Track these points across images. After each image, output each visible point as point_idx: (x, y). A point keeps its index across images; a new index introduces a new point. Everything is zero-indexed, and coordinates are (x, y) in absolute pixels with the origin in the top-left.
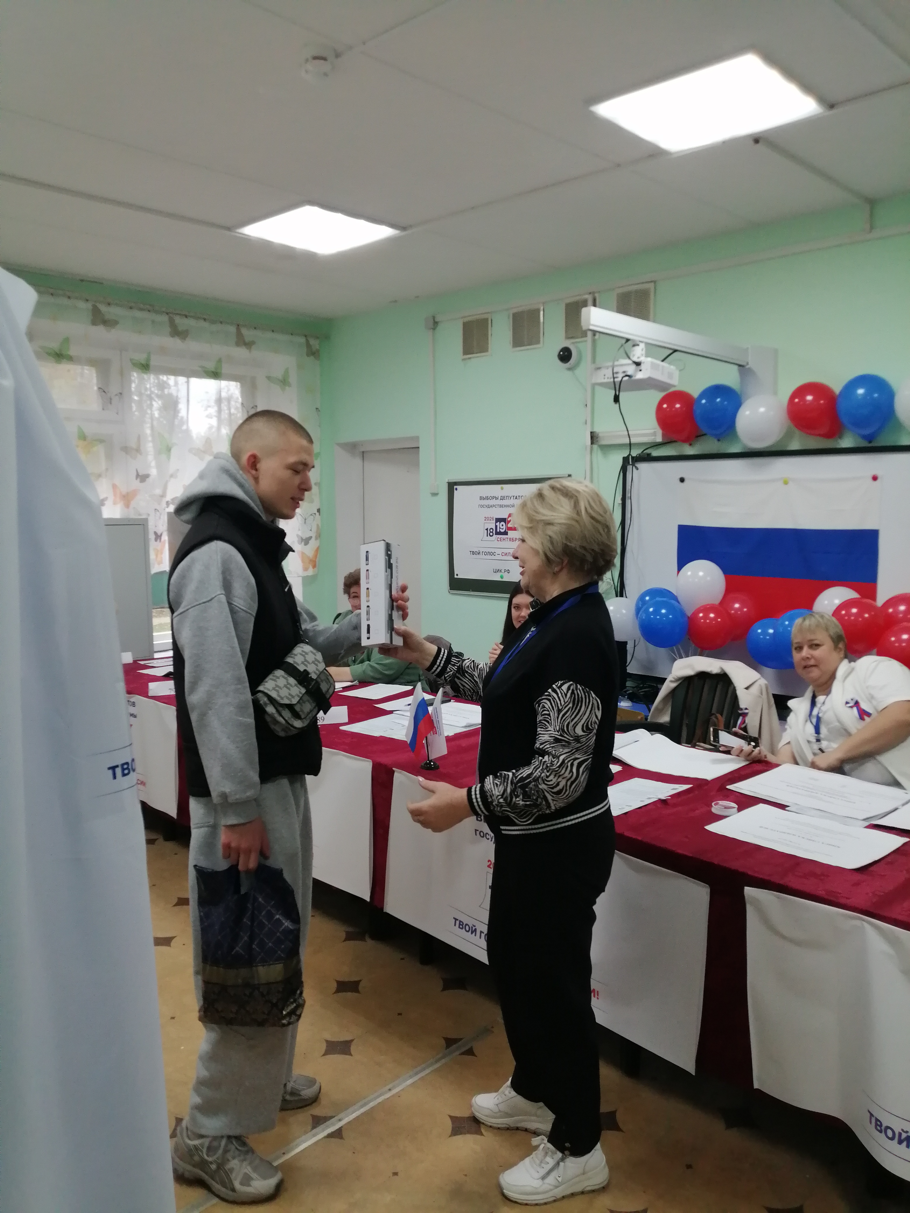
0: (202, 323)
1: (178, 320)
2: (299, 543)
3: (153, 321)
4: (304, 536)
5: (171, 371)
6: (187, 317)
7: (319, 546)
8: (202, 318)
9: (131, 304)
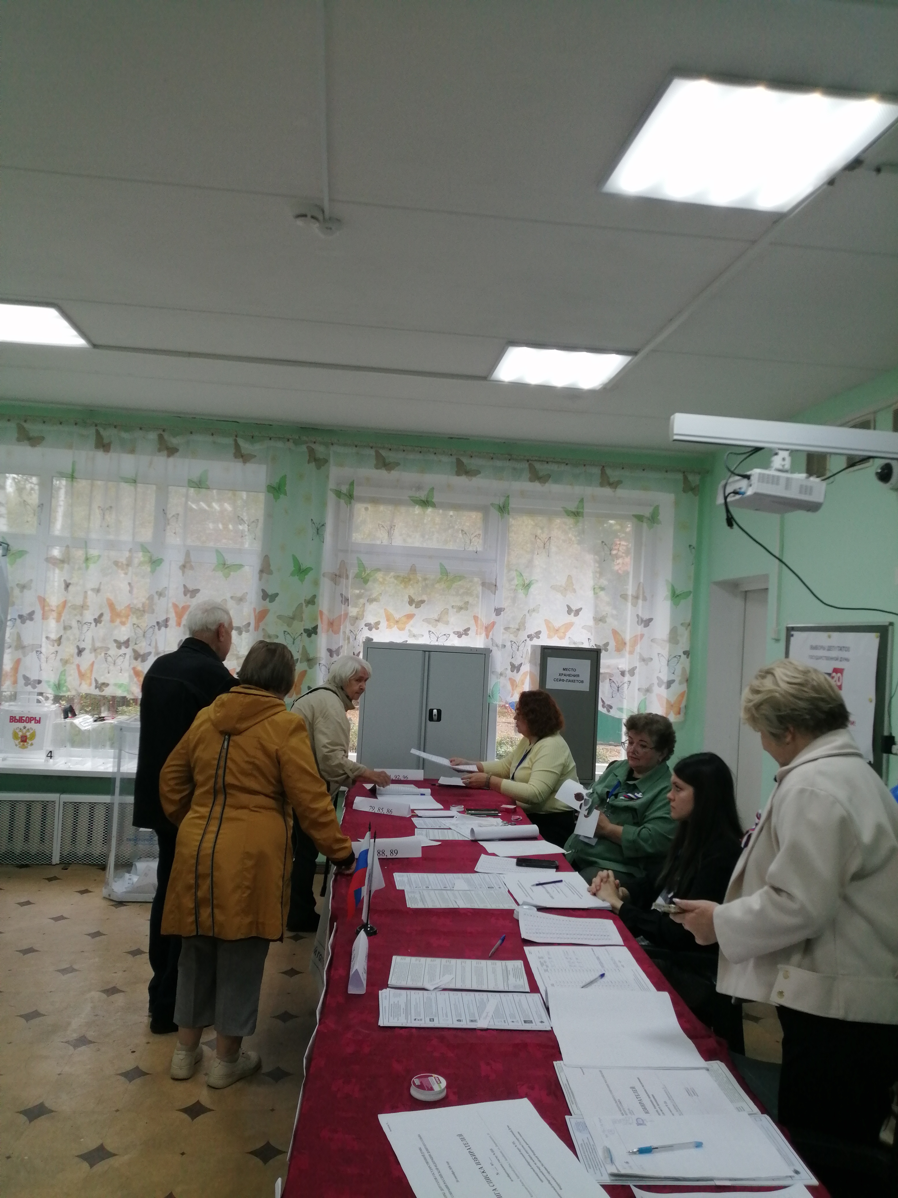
0: (563, 468)
1: (538, 466)
2: (660, 685)
3: (514, 469)
4: (665, 678)
5: (531, 513)
6: (547, 463)
7: (685, 691)
8: (564, 463)
9: (491, 455)
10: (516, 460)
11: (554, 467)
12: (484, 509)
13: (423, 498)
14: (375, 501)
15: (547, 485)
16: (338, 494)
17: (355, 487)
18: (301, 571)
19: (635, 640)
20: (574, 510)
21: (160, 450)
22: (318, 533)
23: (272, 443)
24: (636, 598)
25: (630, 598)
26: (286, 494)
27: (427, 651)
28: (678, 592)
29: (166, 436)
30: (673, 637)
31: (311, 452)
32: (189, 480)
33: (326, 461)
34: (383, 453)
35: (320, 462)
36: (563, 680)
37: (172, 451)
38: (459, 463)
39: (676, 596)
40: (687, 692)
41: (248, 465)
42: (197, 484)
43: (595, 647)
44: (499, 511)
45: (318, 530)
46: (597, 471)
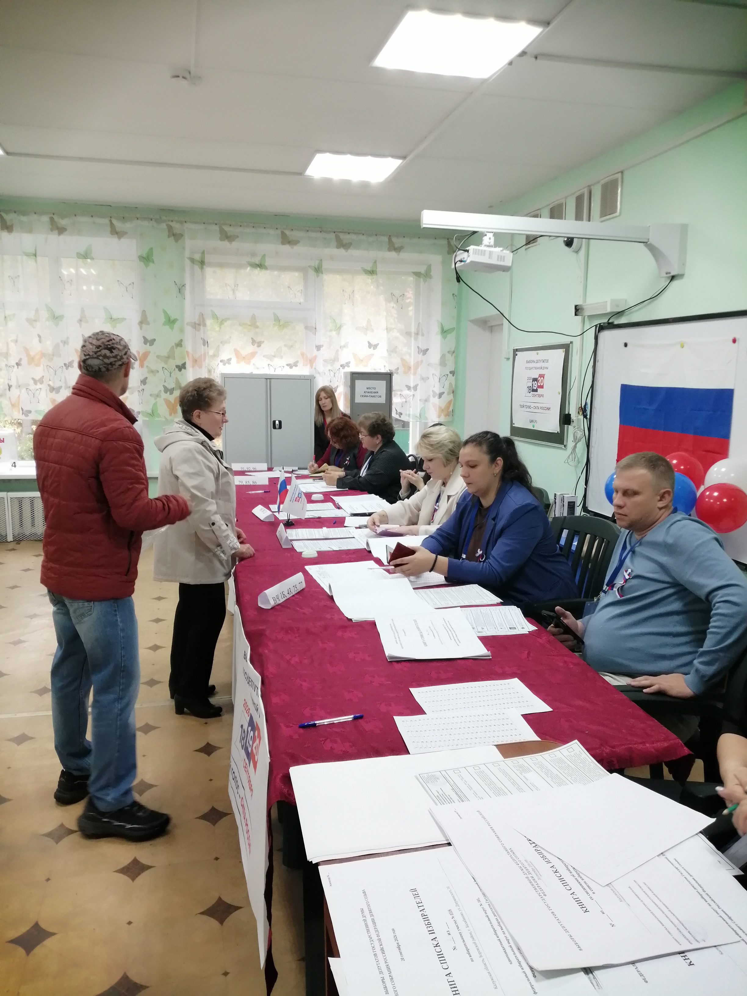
0: (361, 237)
1: (342, 236)
2: (434, 396)
3: (325, 239)
4: (438, 392)
5: (339, 272)
6: (349, 233)
7: (452, 399)
8: (361, 233)
9: (307, 228)
10: (326, 232)
11: (354, 237)
12: (303, 270)
13: (257, 263)
14: (221, 265)
15: (349, 251)
16: (192, 260)
17: (206, 255)
18: (171, 322)
19: (417, 365)
20: (369, 269)
21: (52, 230)
22: (180, 292)
23: (139, 222)
24: (417, 334)
25: (413, 335)
26: (153, 262)
27: (269, 379)
28: (445, 329)
29: (56, 218)
30: (443, 362)
31: (170, 228)
32: (77, 253)
33: (181, 235)
34: (226, 228)
35: (177, 236)
36: (367, 396)
37: (61, 230)
38: (283, 235)
39: (444, 332)
40: (453, 400)
41: (123, 240)
42: (84, 256)
43: (389, 372)
44: (315, 272)
45: (179, 289)
46: (386, 239)
